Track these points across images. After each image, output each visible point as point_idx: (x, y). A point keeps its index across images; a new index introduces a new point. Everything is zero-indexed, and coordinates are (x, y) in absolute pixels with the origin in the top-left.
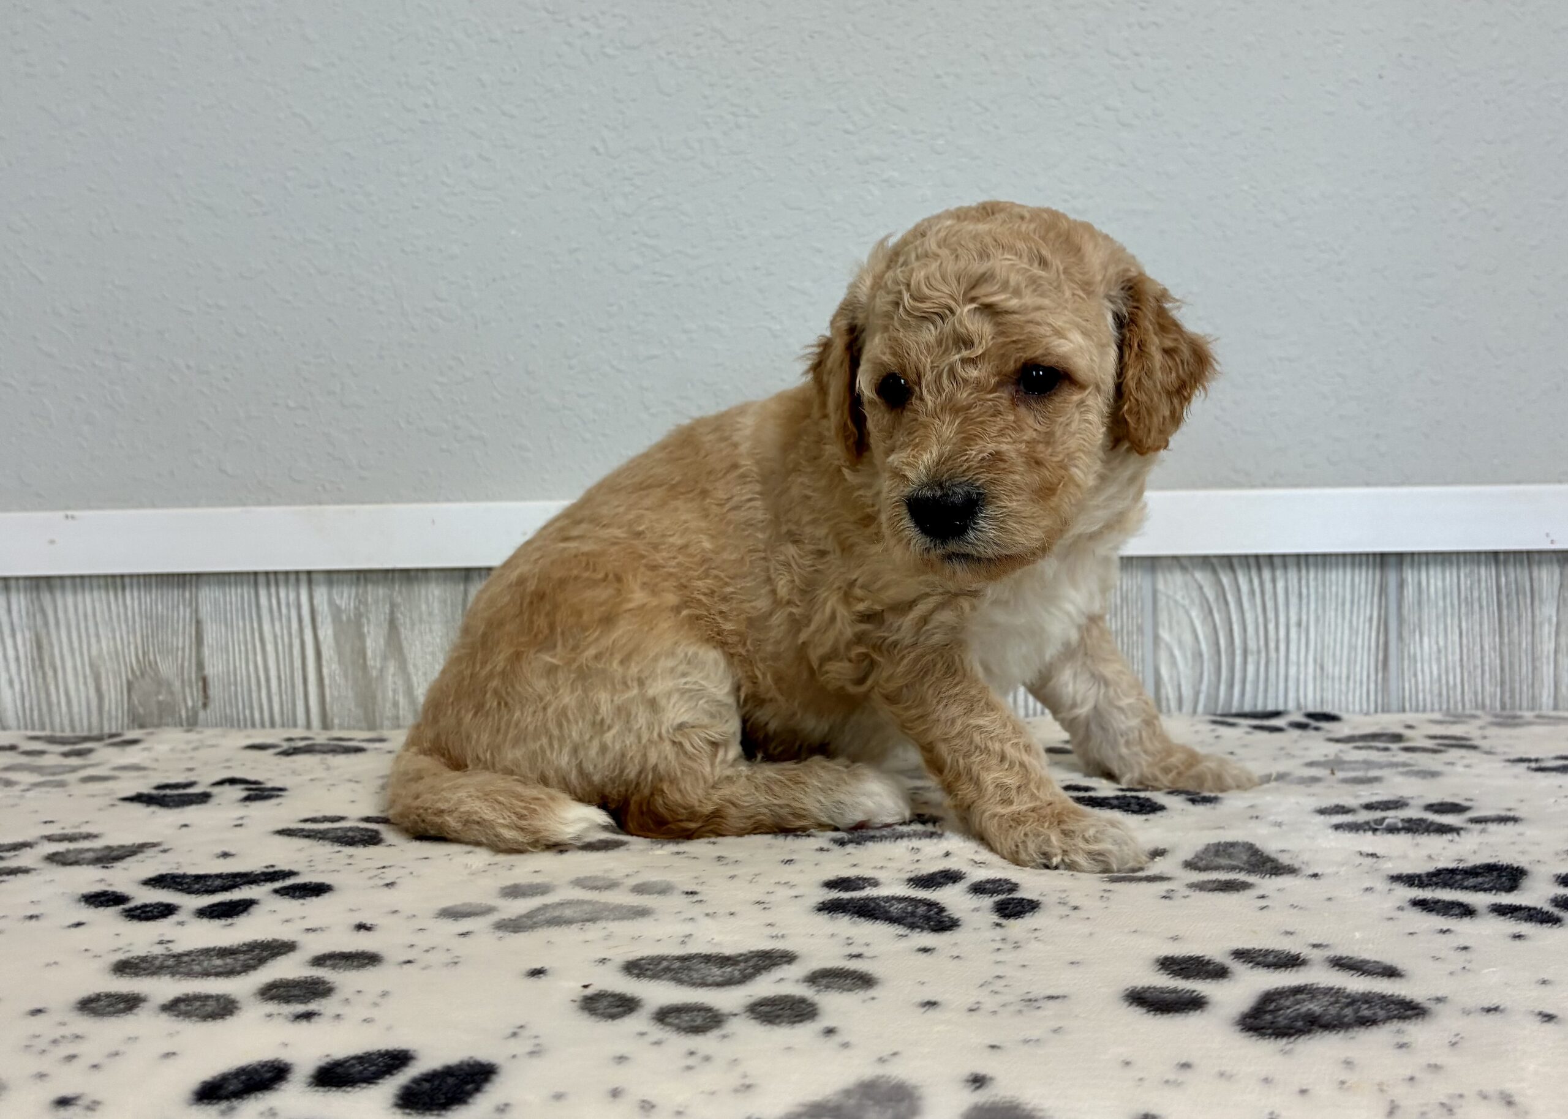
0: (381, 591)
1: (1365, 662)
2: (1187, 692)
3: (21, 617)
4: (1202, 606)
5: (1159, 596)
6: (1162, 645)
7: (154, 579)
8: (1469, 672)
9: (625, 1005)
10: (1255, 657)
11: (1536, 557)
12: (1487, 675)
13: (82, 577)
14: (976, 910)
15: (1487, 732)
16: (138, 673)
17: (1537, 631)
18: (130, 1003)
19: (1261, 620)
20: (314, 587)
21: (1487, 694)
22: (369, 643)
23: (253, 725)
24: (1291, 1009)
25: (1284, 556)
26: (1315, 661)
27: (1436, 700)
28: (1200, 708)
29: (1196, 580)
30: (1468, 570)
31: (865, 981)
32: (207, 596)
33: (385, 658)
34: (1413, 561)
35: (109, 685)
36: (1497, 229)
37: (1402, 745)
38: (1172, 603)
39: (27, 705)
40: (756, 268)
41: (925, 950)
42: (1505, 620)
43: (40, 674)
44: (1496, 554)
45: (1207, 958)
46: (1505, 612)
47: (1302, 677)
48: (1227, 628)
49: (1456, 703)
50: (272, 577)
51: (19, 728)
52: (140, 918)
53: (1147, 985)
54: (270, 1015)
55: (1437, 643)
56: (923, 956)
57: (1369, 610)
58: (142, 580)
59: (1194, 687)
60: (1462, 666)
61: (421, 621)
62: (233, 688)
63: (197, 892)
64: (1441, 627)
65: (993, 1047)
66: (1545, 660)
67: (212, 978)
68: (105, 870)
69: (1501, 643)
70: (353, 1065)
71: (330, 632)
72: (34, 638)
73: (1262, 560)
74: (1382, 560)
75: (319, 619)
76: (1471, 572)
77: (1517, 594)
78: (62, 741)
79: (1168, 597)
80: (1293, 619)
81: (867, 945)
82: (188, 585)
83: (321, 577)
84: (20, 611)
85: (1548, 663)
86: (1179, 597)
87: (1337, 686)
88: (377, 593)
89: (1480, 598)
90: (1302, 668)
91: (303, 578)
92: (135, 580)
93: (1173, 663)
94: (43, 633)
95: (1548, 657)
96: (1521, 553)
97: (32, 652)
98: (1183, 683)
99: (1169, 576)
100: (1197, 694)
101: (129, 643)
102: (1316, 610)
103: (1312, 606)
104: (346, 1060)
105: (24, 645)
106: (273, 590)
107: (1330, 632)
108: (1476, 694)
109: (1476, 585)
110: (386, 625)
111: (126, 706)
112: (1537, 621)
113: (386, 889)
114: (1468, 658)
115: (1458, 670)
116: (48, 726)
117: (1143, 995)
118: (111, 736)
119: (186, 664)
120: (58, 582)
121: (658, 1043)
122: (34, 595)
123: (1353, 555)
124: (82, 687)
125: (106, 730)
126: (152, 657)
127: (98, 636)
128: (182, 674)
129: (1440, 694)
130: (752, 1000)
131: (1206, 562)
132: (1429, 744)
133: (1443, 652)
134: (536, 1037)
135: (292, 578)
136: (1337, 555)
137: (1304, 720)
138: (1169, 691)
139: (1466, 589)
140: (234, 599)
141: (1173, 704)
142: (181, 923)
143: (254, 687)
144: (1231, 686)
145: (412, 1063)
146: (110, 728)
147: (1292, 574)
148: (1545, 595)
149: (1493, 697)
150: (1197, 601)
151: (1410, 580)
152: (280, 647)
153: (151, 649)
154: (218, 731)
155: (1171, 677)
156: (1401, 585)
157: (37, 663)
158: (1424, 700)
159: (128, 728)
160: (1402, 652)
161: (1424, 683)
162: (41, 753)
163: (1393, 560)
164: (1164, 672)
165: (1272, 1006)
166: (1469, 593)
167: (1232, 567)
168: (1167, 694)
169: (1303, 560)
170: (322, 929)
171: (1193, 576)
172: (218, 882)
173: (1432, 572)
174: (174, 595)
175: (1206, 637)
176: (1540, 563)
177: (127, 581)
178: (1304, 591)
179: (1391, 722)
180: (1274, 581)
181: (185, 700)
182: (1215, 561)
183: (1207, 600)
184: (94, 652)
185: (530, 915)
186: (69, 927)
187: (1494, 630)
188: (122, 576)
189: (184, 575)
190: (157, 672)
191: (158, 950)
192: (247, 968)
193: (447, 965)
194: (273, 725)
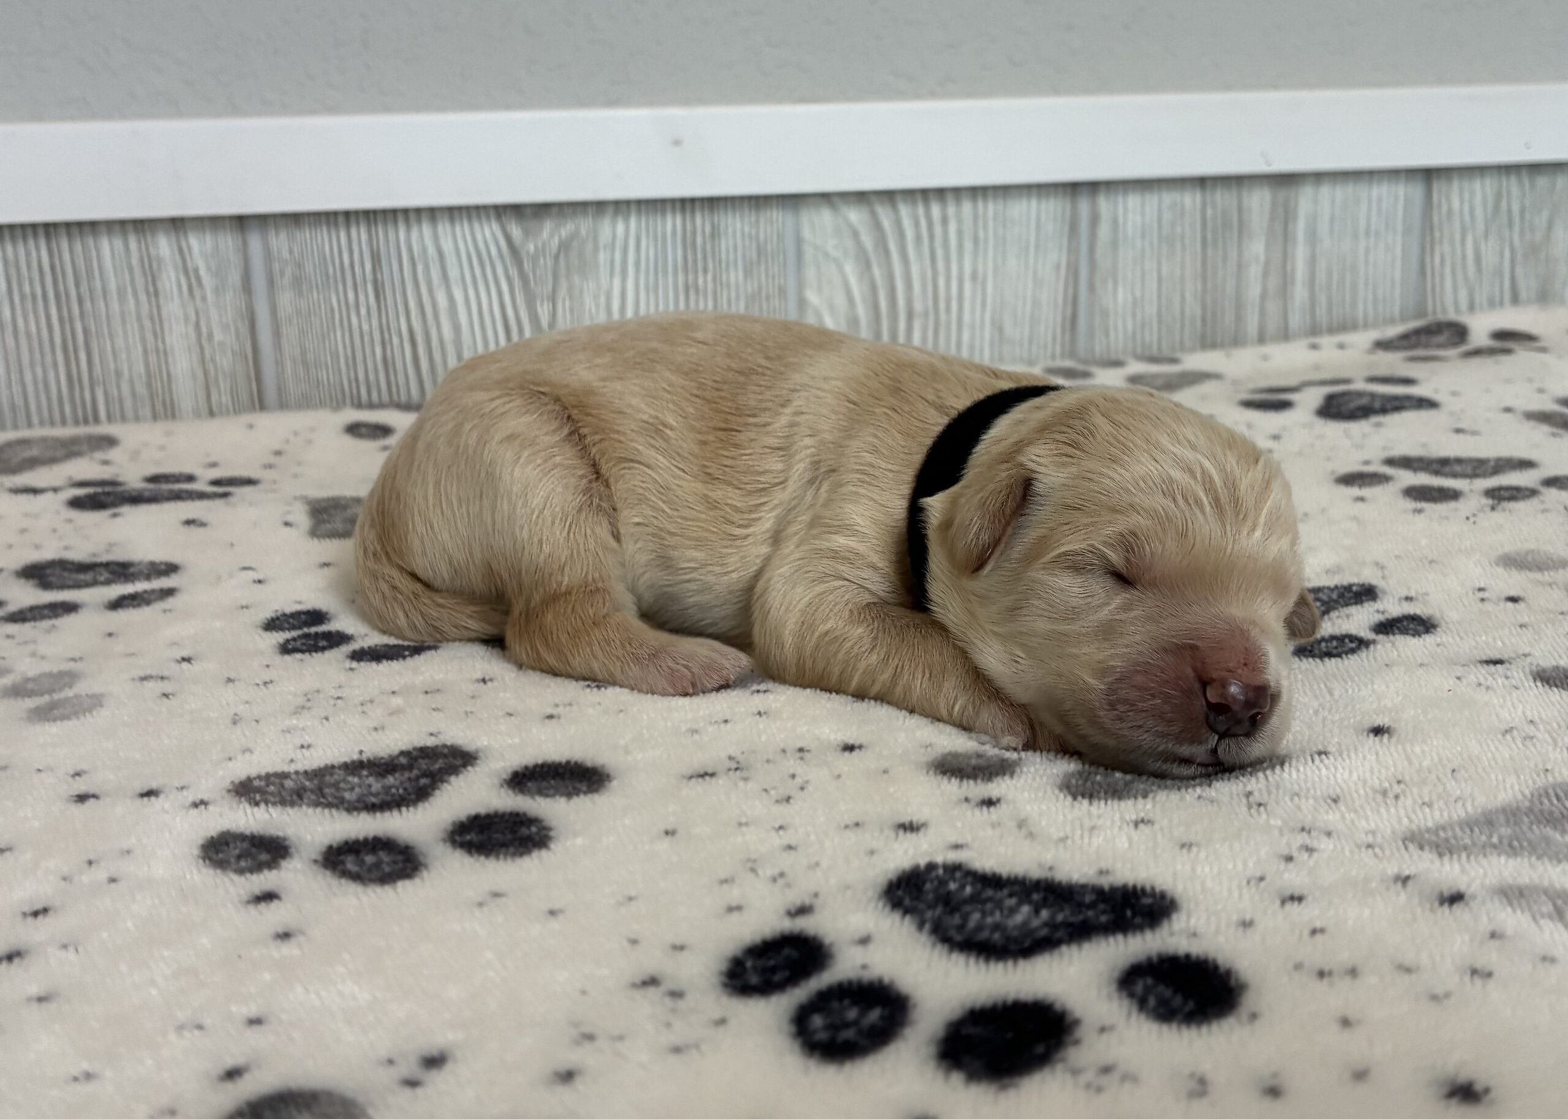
1: (1050, 321)
4: (857, 257)
5: (805, 245)
11: (1247, 181)
12: (1187, 330)
17: (1243, 273)
19: (929, 272)
25: (957, 189)
29: (850, 225)
30: (1170, 201)
34: (1109, 191)
38: (821, 257)
42: (1209, 260)
44: (1203, 179)
46: (1210, 252)
47: (977, 342)
48: (889, 285)
55: (1133, 292)
64: (1139, 272)
69: (1204, 291)
73: (930, 195)
74: (1073, 189)
76: (1174, 202)
77: (1224, 231)
79: (815, 246)
80: (968, 271)
86: (829, 247)
89: (1183, 237)
90: (977, 332)
95: (1253, 305)
96: (1232, 176)
99: (815, 218)
102: (995, 258)
103: (991, 252)
107: (1010, 285)
109: (1179, 219)
112: (1244, 259)
115: (1155, 325)
131: (861, 197)
133: (1139, 303)
136: (1021, 185)
139: (1168, 226)
147: (967, 213)
148: (1254, 227)
150: (852, 252)
156: (1095, 220)
160: (1093, 304)
163: (1086, 191)
166: (1171, 230)
167: (894, 207)
169: (979, 194)
171: (846, 218)
173: (1130, 205)
175: (862, 297)
176: (1250, 190)
178: (981, 235)
182: (874, 198)
183: (864, 251)
187: (1197, 275)
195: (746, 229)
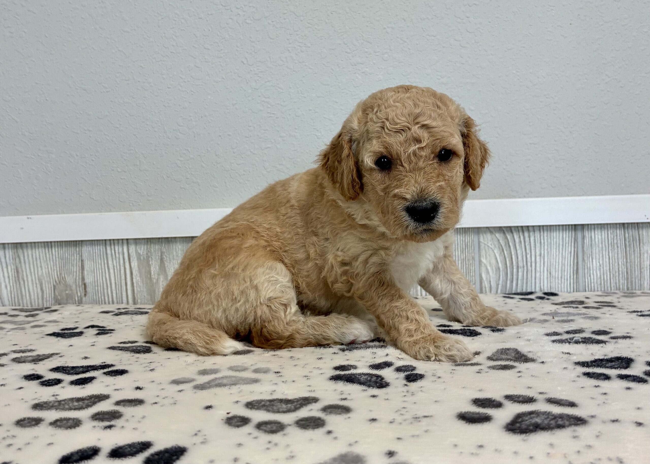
0: (157, 247)
1: (569, 270)
2: (493, 284)
3: (10, 260)
4: (499, 247)
5: (481, 244)
6: (483, 265)
7: (64, 243)
8: (613, 275)
9: (244, 421)
10: (522, 268)
11: (641, 225)
12: (621, 276)
13: (35, 243)
14: (397, 379)
15: (620, 300)
16: (58, 282)
17: (642, 257)
18: (37, 422)
19: (524, 253)
20: (129, 246)
21: (621, 283)
22: (152, 269)
23: (105, 303)
24: (528, 421)
25: (533, 226)
26: (547, 271)
27: (599, 286)
28: (499, 291)
29: (496, 237)
30: (612, 231)
31: (346, 410)
32: (86, 250)
33: (159, 275)
34: (588, 228)
35: (46, 287)
36: (621, 87)
37: (584, 306)
38: (486, 247)
39: (13, 296)
40: (310, 110)
41: (374, 396)
42: (628, 252)
43: (18, 283)
44: (624, 224)
45: (493, 399)
46: (628, 249)
47: (542, 277)
48: (510, 257)
49: (607, 287)
50: (112, 242)
51: (9, 305)
52: (46, 385)
53: (466, 411)
54: (94, 427)
55: (599, 262)
56: (372, 399)
57: (570, 249)
58: (59, 243)
59: (496, 282)
60: (610, 272)
61: (173, 259)
62: (96, 288)
63: (72, 374)
64: (601, 255)
65: (399, 439)
66: (645, 269)
67: (73, 411)
68: (35, 365)
69: (627, 262)
70: (126, 448)
71: (136, 264)
72: (15, 268)
73: (524, 228)
74: (575, 227)
75: (132, 259)
76: (613, 232)
77: (633, 241)
78: (26, 311)
79: (485, 244)
80: (538, 253)
81: (349, 394)
82: (78, 245)
83: (132, 241)
84: (9, 257)
85: (647, 270)
86: (489, 245)
87: (557, 281)
88: (155, 248)
89: (617, 243)
90: (542, 274)
91: (125, 242)
92: (56, 244)
93: (488, 272)
94: (19, 266)
95: (647, 268)
96: (634, 223)
97: (14, 274)
98: (492, 280)
99: (485, 235)
100: (498, 285)
101: (54, 270)
102: (548, 249)
103: (546, 247)
104: (124, 446)
105: (12, 271)
106: (113, 247)
107: (553, 258)
108: (616, 283)
109: (616, 237)
110: (159, 261)
111: (53, 296)
112: (642, 252)
113: (150, 372)
114: (613, 268)
115: (608, 273)
116: (21, 305)
117: (465, 415)
118: (46, 308)
119: (77, 278)
120: (25, 245)
121: (256, 438)
122: (15, 250)
123: (563, 225)
124: (35, 288)
125: (45, 306)
126: (63, 276)
127: (41, 267)
128: (76, 282)
129: (601, 284)
130: (297, 419)
131: (501, 229)
132: (595, 305)
133: (602, 265)
134: (205, 435)
135: (120, 242)
136: (556, 226)
137: (543, 296)
138: (486, 284)
139: (611, 239)
140: (97, 251)
141: (488, 289)
142: (63, 387)
143: (105, 287)
144: (512, 282)
145: (152, 447)
146: (47, 305)
147: (537, 234)
148: (645, 241)
149: (623, 284)
150: (497, 246)
151: (587, 236)
152: (116, 271)
153: (63, 272)
154: (90, 306)
155: (487, 278)
156: (583, 238)
157: (17, 278)
158: (594, 287)
159: (54, 305)
160: (584, 266)
161: (594, 279)
162: (17, 315)
163: (580, 227)
164: (484, 276)
165: (520, 420)
166: (612, 241)
167: (512, 232)
168: (485, 285)
169: (541, 228)
170: (121, 389)
171: (495, 235)
172: (81, 369)
173: (596, 232)
174: (72, 250)
175: (501, 262)
176: (642, 228)
177: (53, 244)
178: (542, 241)
179: (579, 296)
180: (529, 237)
181: (77, 293)
182: (504, 229)
183: (502, 246)
184: (40, 274)
185: (209, 383)
186: (17, 389)
187: (624, 257)
188: (51, 242)
189: (76, 241)
190: (65, 281)
191: (52, 399)
192: (88, 406)
193: (171, 404)
194: (113, 303)
195: (461, 238)
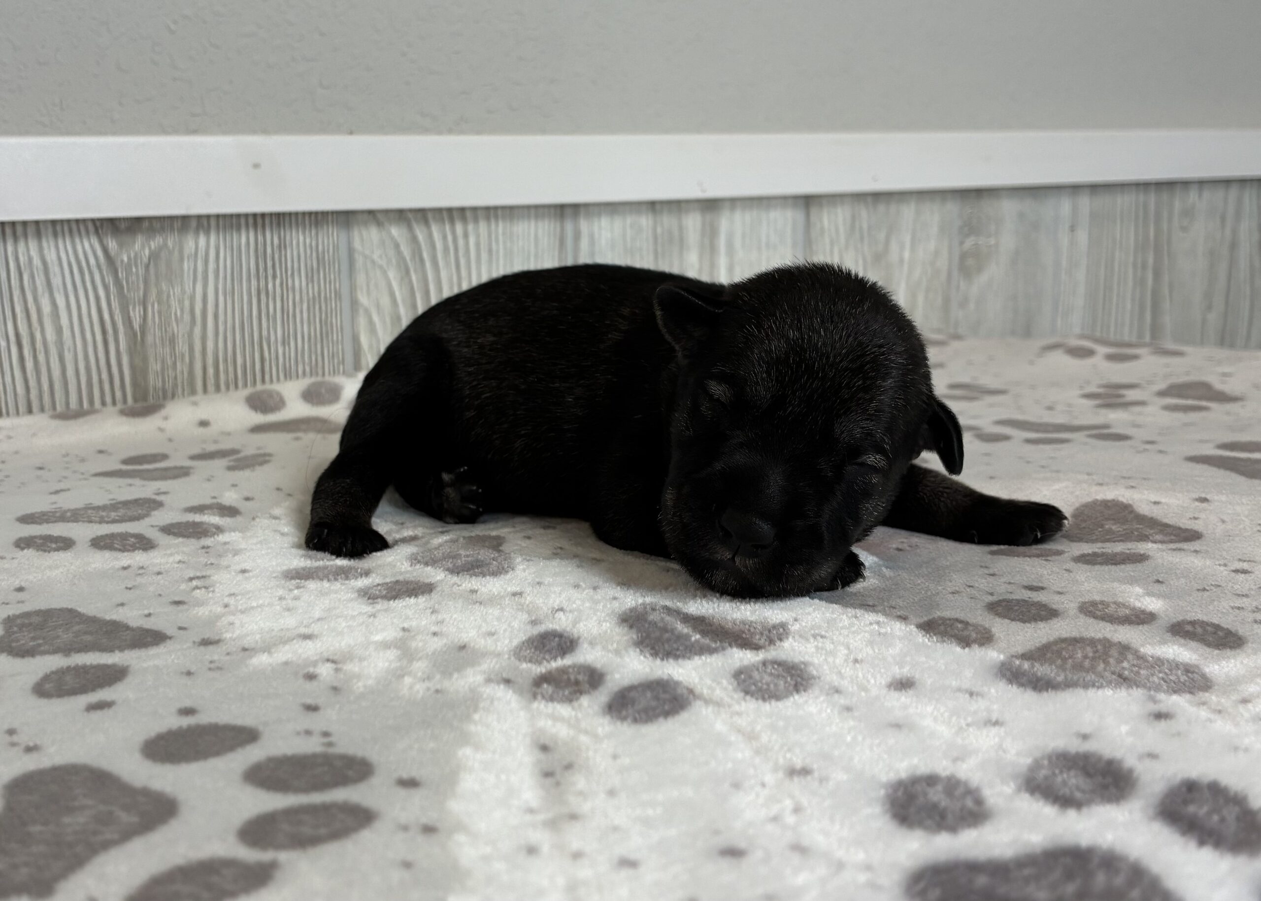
4: (399, 264)
5: (356, 256)
6: (361, 310)
11: (684, 206)
19: (455, 279)
25: (475, 209)
29: (392, 238)
30: (632, 220)
34: (587, 212)
38: (369, 263)
44: (653, 203)
48: (424, 289)
74: (562, 212)
79: (366, 257)
86: (375, 257)
93: (373, 330)
96: (674, 201)
99: (365, 233)
103: (501, 261)
123: (537, 206)
131: (401, 215)
136: (522, 207)
147: (483, 227)
150: (394, 261)
151: (584, 229)
155: (371, 346)
156: (577, 236)
163: (570, 211)
164: (364, 340)
167: (426, 223)
168: (367, 363)
171: (389, 233)
173: (602, 223)
175: (403, 300)
183: (404, 261)
195: (308, 241)
